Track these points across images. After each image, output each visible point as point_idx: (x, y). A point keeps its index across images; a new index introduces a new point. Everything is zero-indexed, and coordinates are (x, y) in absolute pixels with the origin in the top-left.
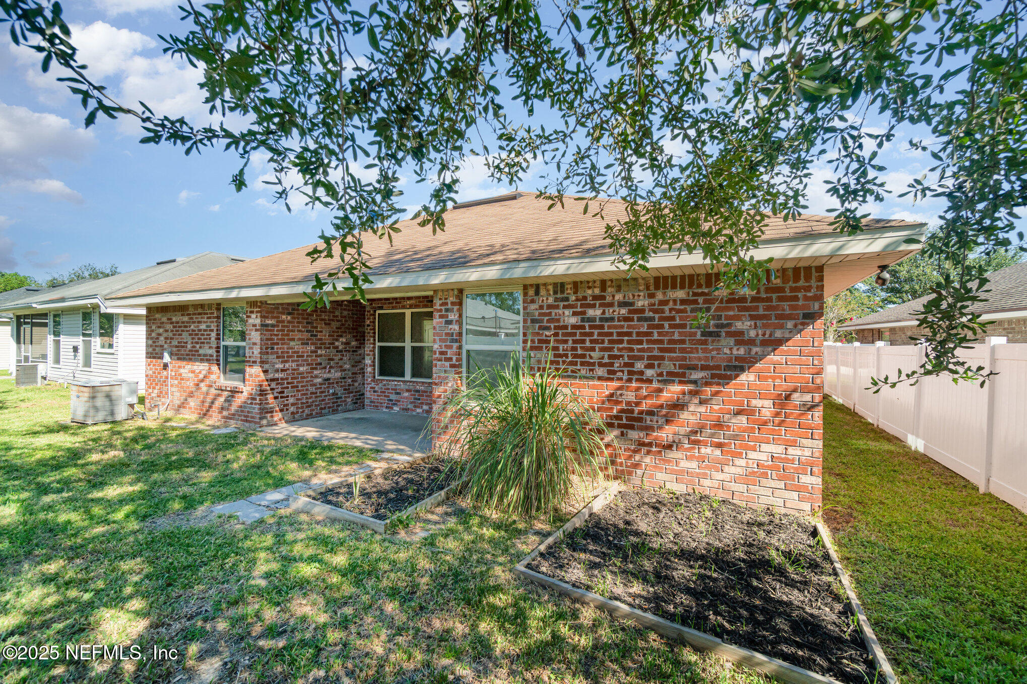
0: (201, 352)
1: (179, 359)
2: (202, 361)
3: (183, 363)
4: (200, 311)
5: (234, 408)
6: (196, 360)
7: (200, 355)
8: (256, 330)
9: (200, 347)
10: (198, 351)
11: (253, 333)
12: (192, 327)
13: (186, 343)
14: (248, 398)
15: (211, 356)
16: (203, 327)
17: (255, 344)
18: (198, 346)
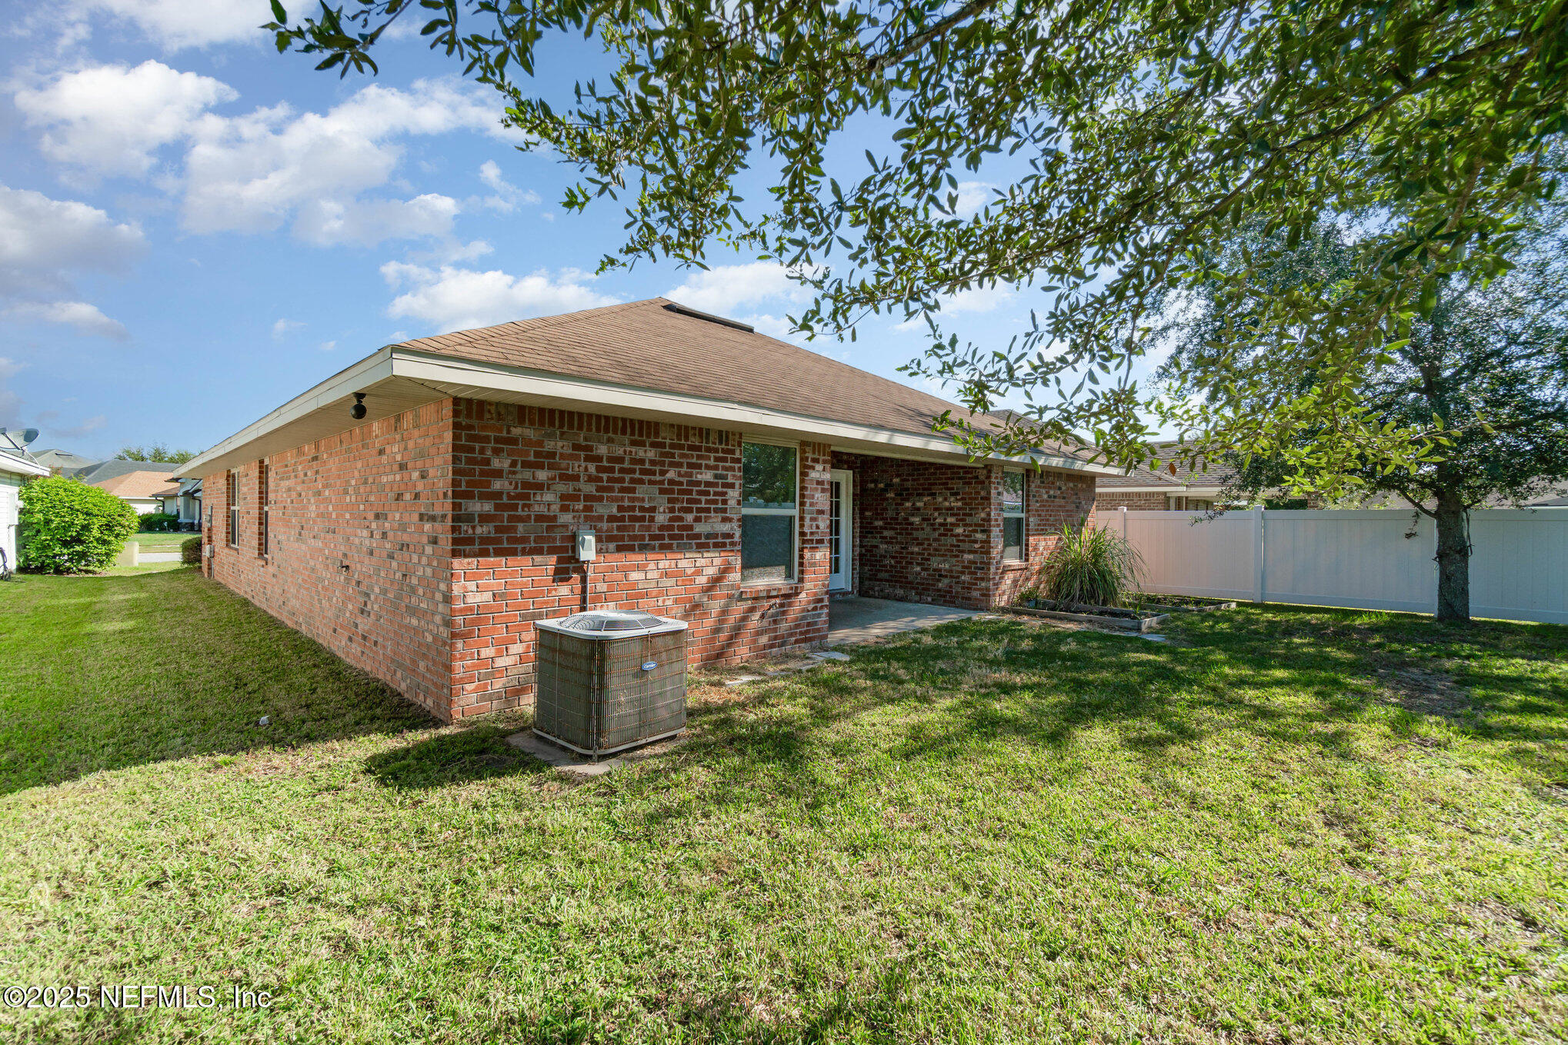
0: (699, 528)
1: (619, 549)
2: (702, 547)
3: (637, 558)
4: (694, 440)
5: (784, 627)
6: (682, 548)
7: (698, 536)
8: (823, 491)
9: (697, 520)
10: (691, 528)
11: (818, 495)
12: (671, 474)
13: (653, 509)
14: (809, 602)
15: (730, 536)
16: (707, 476)
17: (821, 512)
18: (689, 518)
